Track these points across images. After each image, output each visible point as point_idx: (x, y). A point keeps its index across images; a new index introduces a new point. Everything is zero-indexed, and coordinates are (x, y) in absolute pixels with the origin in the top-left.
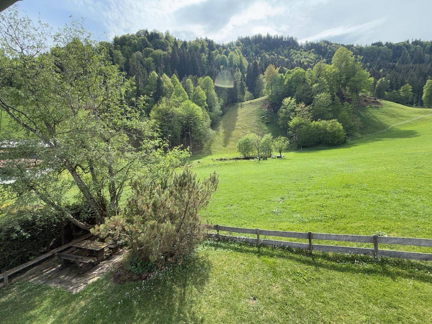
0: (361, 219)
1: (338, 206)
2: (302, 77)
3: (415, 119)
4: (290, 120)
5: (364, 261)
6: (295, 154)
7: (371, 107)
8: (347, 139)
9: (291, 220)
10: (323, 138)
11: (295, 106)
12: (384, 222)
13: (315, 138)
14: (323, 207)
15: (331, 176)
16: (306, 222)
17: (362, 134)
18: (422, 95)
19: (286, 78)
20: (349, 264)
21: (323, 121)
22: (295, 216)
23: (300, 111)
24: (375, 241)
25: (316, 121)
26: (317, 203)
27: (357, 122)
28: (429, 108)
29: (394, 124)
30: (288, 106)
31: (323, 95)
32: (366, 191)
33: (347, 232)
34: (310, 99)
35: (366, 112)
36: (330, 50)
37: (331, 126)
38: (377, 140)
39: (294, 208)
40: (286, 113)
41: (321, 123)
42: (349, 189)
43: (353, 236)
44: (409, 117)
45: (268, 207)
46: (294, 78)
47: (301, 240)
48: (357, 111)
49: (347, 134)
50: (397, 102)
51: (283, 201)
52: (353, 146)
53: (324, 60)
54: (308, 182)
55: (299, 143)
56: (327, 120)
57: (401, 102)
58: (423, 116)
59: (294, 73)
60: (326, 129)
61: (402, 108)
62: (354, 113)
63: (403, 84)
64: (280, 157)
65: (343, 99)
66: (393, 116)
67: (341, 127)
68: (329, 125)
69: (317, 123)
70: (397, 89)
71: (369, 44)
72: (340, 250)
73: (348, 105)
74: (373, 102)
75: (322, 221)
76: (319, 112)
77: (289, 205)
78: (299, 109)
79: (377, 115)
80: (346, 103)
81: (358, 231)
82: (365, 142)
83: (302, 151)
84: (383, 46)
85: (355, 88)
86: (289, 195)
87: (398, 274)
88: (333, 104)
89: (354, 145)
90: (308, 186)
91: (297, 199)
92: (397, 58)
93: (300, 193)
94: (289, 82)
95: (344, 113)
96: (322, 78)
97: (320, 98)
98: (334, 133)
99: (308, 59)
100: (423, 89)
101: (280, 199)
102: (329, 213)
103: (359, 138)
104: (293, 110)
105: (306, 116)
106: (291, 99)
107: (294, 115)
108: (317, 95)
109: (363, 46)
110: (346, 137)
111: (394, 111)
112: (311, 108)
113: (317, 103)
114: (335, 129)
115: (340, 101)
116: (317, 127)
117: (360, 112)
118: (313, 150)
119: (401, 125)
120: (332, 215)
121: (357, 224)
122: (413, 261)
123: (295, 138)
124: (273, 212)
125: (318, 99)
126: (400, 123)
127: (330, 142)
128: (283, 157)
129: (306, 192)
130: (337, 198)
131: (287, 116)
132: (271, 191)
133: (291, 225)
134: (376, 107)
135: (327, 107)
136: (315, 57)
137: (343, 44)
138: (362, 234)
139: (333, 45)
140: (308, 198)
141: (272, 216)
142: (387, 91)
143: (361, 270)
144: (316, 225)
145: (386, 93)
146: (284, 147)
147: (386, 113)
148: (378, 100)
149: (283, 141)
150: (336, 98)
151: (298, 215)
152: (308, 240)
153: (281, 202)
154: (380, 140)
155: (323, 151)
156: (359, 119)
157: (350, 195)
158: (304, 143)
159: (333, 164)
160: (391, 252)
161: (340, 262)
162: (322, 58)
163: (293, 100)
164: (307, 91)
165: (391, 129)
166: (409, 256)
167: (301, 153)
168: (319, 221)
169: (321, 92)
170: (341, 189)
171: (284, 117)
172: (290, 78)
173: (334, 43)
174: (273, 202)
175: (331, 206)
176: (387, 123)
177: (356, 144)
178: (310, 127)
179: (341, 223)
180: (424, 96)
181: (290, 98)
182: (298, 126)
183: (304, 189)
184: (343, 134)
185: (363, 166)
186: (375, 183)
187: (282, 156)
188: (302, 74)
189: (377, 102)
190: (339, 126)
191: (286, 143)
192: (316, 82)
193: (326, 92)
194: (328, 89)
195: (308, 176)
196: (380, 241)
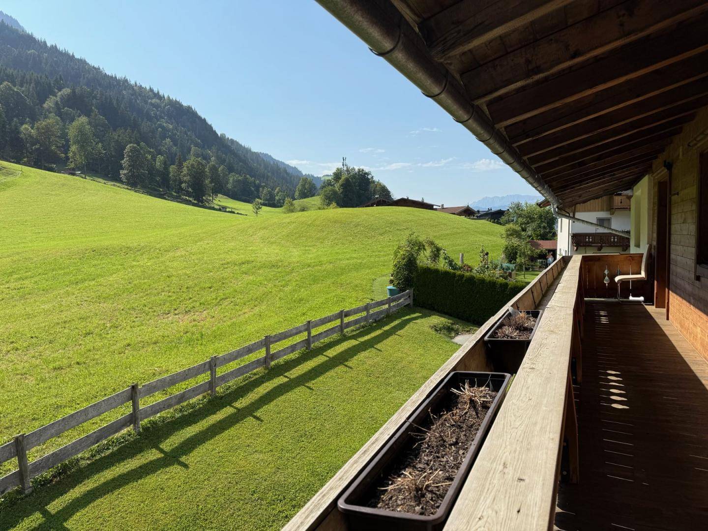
24: (20, 448)
166: (74, 450)
196: (27, 444)
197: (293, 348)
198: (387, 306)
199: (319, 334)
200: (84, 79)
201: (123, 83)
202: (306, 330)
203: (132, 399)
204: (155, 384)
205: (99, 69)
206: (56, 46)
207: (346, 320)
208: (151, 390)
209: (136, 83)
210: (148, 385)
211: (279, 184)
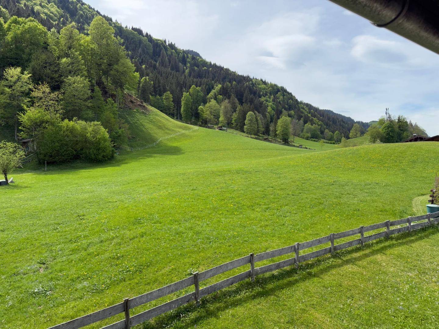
0: (168, 261)
1: (138, 252)
2: (42, 40)
3: (178, 134)
4: (22, 110)
5: (188, 311)
6: (35, 176)
7: (138, 112)
8: (115, 153)
9: (77, 295)
10: (82, 149)
11: (31, 87)
12: (190, 257)
13: (70, 148)
14: (118, 258)
15: (109, 209)
16: (102, 290)
17: (131, 146)
18: (180, 108)
19: (9, 29)
20: (176, 323)
21: (80, 122)
22: (79, 286)
23: (41, 98)
24: (196, 280)
25: (69, 121)
26: (107, 255)
27: (124, 130)
28: (186, 123)
29: (162, 137)
30: (15, 83)
31: (79, 79)
32: (160, 223)
33: (160, 283)
34: (57, 81)
35: (133, 117)
36: (81, 12)
37: (93, 131)
38: (148, 157)
39: (73, 272)
40: (12, 97)
41: (78, 125)
42: (141, 225)
43: (175, 284)
44: (173, 130)
45: (19, 287)
46: (28, 36)
47: (107, 320)
48: (124, 115)
49: (114, 146)
50: (161, 111)
51: (47, 268)
52: (123, 164)
53: (74, 23)
54: (80, 224)
55: (42, 157)
56: (86, 120)
57: (164, 111)
58: (184, 132)
59: (27, 26)
60: (85, 136)
61: (167, 119)
62: (120, 116)
63: (165, 91)
64: (6, 183)
65: (105, 93)
66: (161, 127)
67: (107, 135)
68: (90, 129)
69: (71, 123)
70: (160, 95)
71: (130, 27)
72: (163, 308)
73: (113, 104)
74: (140, 105)
75: (127, 279)
76: (73, 106)
77: (60, 271)
78: (40, 95)
79: (145, 124)
80: (110, 99)
81: (170, 277)
82: (136, 157)
83: (47, 170)
84: (143, 36)
85: (119, 81)
86: (54, 254)
87: (218, 309)
88: (92, 97)
89: (124, 162)
90: (83, 230)
91: (72, 257)
92: (157, 56)
93: (73, 246)
94: (17, 40)
95: (108, 114)
96: (76, 51)
97: (74, 83)
98: (98, 143)
99: (46, 11)
100: (181, 101)
101: (38, 266)
102: (131, 264)
103: (128, 153)
104: (27, 94)
105: (52, 109)
106: (22, 73)
107: (29, 104)
108: (69, 77)
109: (123, 26)
110: (113, 150)
111: (161, 121)
112: (61, 97)
113: (70, 91)
114: (98, 136)
115: (102, 94)
116: (72, 131)
117: (127, 116)
118: (66, 169)
119: (168, 140)
120: (135, 266)
121: (167, 269)
122: (223, 290)
123: (33, 146)
124: (34, 293)
125: (70, 85)
126: (167, 137)
127: (93, 156)
128: (12, 182)
129: (83, 242)
130: (132, 241)
131: (15, 103)
132: (14, 254)
133: (80, 304)
134: (143, 112)
135: (85, 100)
136: (59, 13)
137: (99, 11)
138: (176, 280)
139: (86, 6)
140: (91, 250)
141: (34, 301)
142: (152, 95)
143: (188, 324)
144: (119, 288)
145: (151, 96)
146: (13, 164)
147: (154, 122)
148: (145, 104)
149: (11, 150)
150: (97, 88)
151: (85, 283)
152: (124, 313)
153: (42, 271)
154: (151, 157)
155: (83, 171)
156: (127, 126)
157: (145, 233)
158: (51, 156)
159: (106, 191)
160: (207, 289)
161: (166, 326)
162: (70, 20)
163: (26, 76)
164: (51, 65)
165: (159, 143)
166: (221, 286)
167: (45, 174)
168: (121, 281)
169: (75, 73)
170: (131, 227)
171: (9, 104)
172: (19, 32)
173: (87, 4)
174: (24, 274)
175: (129, 255)
176: (155, 135)
177: (126, 161)
178: (60, 128)
179: (149, 274)
180: (182, 109)
181: (19, 69)
182: (39, 124)
183: (78, 237)
184: (109, 144)
185: (143, 191)
186: (165, 212)
187: (9, 181)
188: (41, 33)
189: (144, 106)
190: (104, 132)
191: (18, 156)
192: (67, 56)
193: (82, 76)
194: (85, 73)
195: (76, 215)
196: (199, 278)
197: (350, 244)
198: (427, 220)
199: (370, 237)
200: (228, 79)
201: (247, 78)
202: (360, 232)
203: (250, 262)
204: (263, 255)
205: (235, 72)
206: (215, 64)
207: (392, 228)
208: (261, 258)
209: (253, 77)
210: (259, 255)
211: (337, 129)
